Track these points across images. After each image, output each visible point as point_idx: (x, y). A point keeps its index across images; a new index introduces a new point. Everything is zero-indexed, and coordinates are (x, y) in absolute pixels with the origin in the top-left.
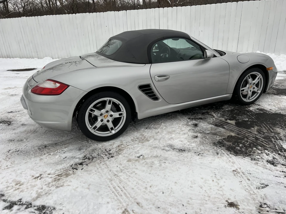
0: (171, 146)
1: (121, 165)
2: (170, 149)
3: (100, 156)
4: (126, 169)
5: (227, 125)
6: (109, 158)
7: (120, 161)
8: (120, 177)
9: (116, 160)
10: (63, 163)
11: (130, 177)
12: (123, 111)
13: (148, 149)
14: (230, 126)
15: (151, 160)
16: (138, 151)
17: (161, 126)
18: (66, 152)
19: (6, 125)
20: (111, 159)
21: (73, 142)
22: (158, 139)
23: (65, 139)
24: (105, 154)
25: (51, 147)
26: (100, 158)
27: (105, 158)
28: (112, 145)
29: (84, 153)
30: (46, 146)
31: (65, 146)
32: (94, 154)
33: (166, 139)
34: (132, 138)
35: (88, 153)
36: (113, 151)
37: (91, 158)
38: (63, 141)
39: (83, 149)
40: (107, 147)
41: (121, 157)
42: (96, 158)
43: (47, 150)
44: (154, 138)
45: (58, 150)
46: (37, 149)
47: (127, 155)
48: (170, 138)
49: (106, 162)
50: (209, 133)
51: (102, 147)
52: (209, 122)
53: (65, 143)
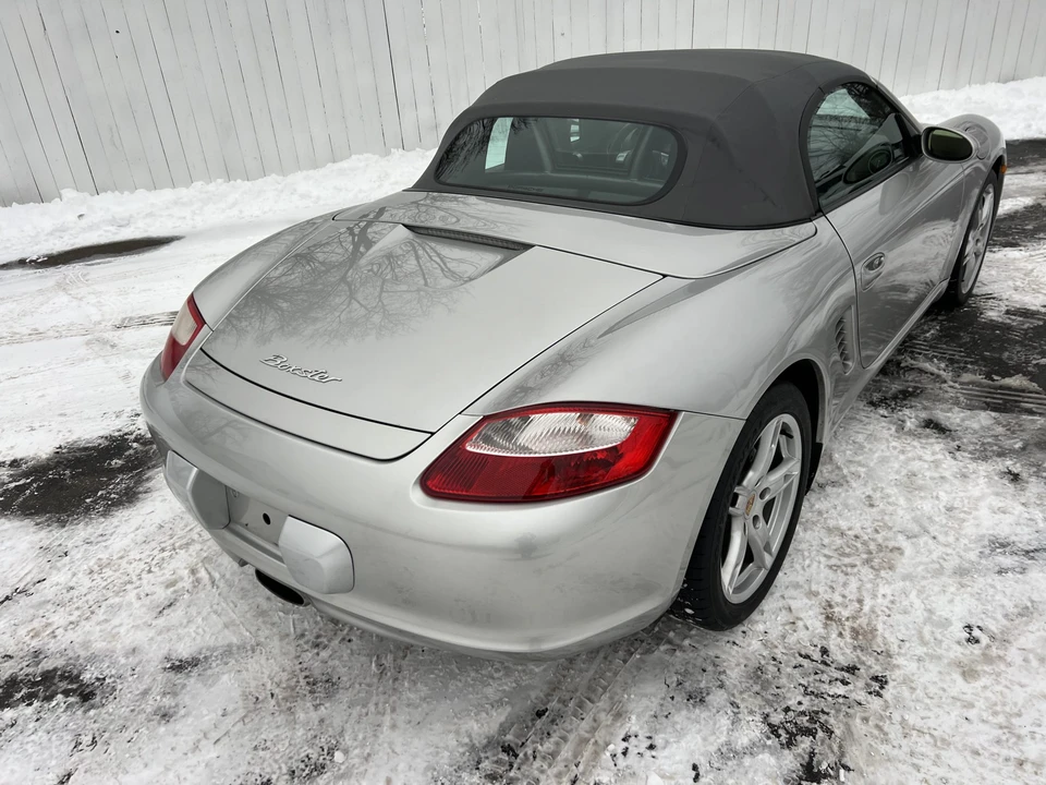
0: (1003, 546)
1: (971, 705)
2: (1016, 558)
4: (1010, 715)
6: (879, 694)
7: (944, 690)
9: (919, 693)
12: (794, 457)
13: (952, 589)
15: (1031, 636)
16: (930, 611)
17: (839, 468)
18: (659, 740)
19: (67, 707)
20: (888, 693)
21: (609, 670)
22: (916, 529)
23: (545, 670)
24: (837, 680)
25: (542, 739)
26: (844, 708)
27: (858, 698)
28: (800, 624)
29: (738, 707)
30: (508, 749)
31: (600, 704)
32: (790, 699)
33: (944, 521)
34: (823, 559)
35: (759, 701)
36: (842, 652)
37: (807, 724)
38: (550, 683)
39: (708, 694)
40: (792, 639)
41: (919, 669)
42: (828, 714)
43: (545, 767)
44: (894, 530)
45: (601, 742)
46: (483, 780)
47: (925, 649)
48: (943, 510)
49: (896, 717)
50: (1023, 449)
51: (776, 651)
52: (957, 403)
53: (577, 690)
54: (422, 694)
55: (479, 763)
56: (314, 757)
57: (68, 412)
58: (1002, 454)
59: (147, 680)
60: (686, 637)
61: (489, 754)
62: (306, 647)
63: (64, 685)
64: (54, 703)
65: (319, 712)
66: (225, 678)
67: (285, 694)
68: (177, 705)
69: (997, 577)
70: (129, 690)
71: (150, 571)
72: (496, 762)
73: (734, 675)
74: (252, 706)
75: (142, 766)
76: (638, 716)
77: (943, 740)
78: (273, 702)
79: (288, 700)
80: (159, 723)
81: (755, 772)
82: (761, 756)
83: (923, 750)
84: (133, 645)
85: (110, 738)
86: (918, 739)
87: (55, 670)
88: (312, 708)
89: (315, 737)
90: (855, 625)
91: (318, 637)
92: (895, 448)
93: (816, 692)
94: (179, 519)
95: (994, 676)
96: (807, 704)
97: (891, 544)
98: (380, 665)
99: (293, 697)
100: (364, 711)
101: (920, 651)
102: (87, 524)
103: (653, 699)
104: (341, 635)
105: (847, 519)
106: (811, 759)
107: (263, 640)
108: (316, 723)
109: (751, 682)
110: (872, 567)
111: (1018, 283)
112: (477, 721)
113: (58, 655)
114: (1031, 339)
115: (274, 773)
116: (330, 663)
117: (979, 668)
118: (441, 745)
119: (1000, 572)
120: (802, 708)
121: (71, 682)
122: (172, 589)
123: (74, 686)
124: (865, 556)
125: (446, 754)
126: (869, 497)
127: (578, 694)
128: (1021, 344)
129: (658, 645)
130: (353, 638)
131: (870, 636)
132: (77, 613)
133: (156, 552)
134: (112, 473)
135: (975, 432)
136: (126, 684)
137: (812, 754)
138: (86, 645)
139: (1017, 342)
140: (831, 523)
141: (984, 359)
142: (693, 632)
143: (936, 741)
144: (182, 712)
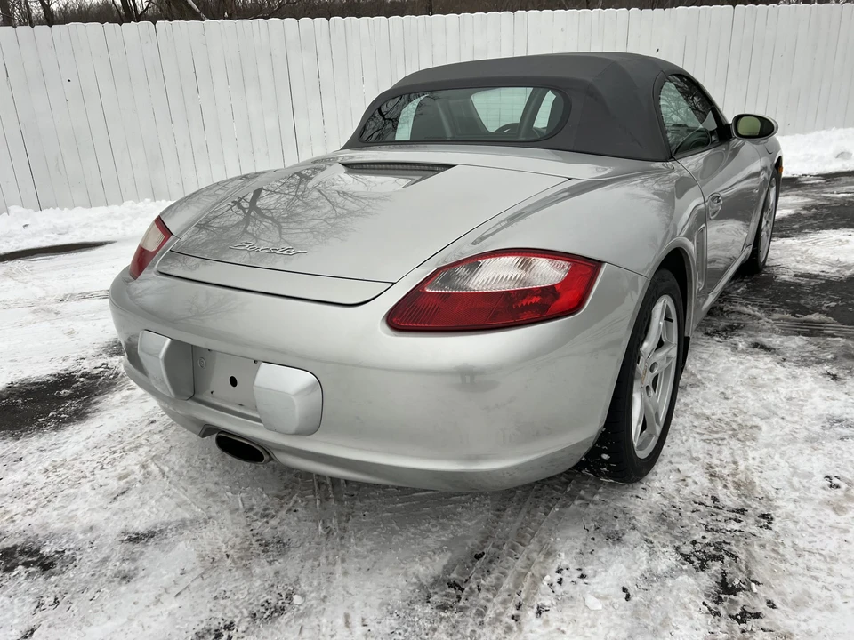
0: (838, 421)
5: (823, 326)
6: (769, 528)
7: (821, 521)
9: (802, 524)
10: (668, 618)
12: (671, 342)
13: (807, 452)
14: (837, 329)
16: (794, 468)
17: (693, 375)
18: (588, 570)
19: (28, 576)
20: (776, 525)
21: (534, 521)
22: (767, 413)
23: (476, 524)
24: (730, 519)
25: (483, 576)
26: (742, 539)
27: (752, 531)
28: (689, 481)
29: (652, 543)
30: (453, 585)
31: (531, 546)
32: (694, 534)
33: (788, 407)
34: (696, 436)
35: (668, 537)
36: (729, 498)
37: (714, 552)
38: (482, 533)
39: (623, 534)
40: (686, 491)
41: (796, 507)
42: (730, 544)
43: (490, 596)
44: (750, 414)
45: (537, 575)
46: (435, 610)
47: (798, 494)
48: (784, 400)
49: (788, 543)
50: (835, 359)
51: (674, 500)
52: (774, 331)
53: (508, 537)
54: (369, 547)
55: (429, 597)
56: (273, 602)
57: (18, 358)
58: (819, 362)
59: (105, 551)
60: (594, 494)
61: (436, 590)
62: (255, 518)
63: (24, 558)
64: (15, 573)
65: (273, 567)
66: (182, 545)
67: (239, 555)
68: (136, 569)
69: (840, 442)
70: (88, 560)
71: (102, 468)
72: (445, 596)
73: (643, 520)
74: (209, 565)
75: (105, 619)
76: (566, 553)
77: (831, 557)
78: (229, 561)
79: (244, 559)
80: (120, 583)
81: (679, 589)
82: (680, 578)
83: (817, 565)
84: (90, 525)
85: (73, 598)
86: (810, 558)
87: (15, 547)
88: (266, 564)
89: (273, 586)
90: (736, 480)
91: (266, 509)
92: (734, 361)
93: (715, 528)
94: (127, 430)
96: (710, 537)
97: (750, 424)
98: (325, 528)
99: (247, 556)
100: (316, 563)
101: (795, 495)
102: (40, 437)
103: (577, 540)
104: (286, 507)
105: (709, 408)
106: (724, 577)
107: (214, 514)
108: (272, 574)
109: (658, 524)
110: (739, 440)
111: (799, 258)
112: (422, 565)
113: (17, 535)
114: (818, 291)
115: (236, 616)
116: (279, 529)
117: (845, 505)
118: (392, 585)
119: (842, 439)
120: (707, 541)
121: (32, 556)
122: (124, 481)
123: (35, 559)
124: (731, 432)
125: (398, 592)
126: (723, 393)
127: (510, 540)
128: (812, 294)
129: (573, 500)
130: (298, 509)
131: (750, 487)
132: (34, 503)
133: (107, 454)
134: (62, 400)
135: (794, 349)
136: (85, 555)
137: (724, 574)
138: (44, 526)
139: (808, 293)
140: (698, 411)
141: (786, 304)
142: (601, 490)
143: (825, 559)
144: (142, 574)
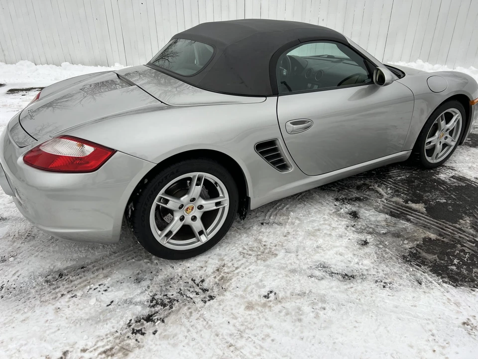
0: (324, 267)
1: (236, 318)
2: (324, 274)
3: (185, 297)
4: (248, 328)
5: (412, 213)
6: (205, 302)
7: (232, 309)
8: (242, 350)
9: (221, 307)
10: (110, 319)
11: (264, 351)
12: (224, 197)
13: (280, 276)
14: (418, 217)
15: (293, 304)
16: (261, 281)
17: (288, 219)
18: (110, 289)
20: (209, 303)
21: (119, 262)
22: (294, 250)
23: (99, 255)
24: (195, 292)
25: (75, 275)
26: (186, 302)
27: (196, 301)
28: (205, 268)
29: (149, 288)
30: (61, 275)
31: (104, 271)
32: (171, 292)
33: (309, 251)
34: (241, 249)
35: (158, 289)
36: (209, 283)
37: (167, 303)
38: (96, 259)
39: (144, 281)
40: (195, 273)
41: (231, 299)
42: (178, 302)
43: (66, 284)
44: (284, 247)
45: (91, 283)
46: (43, 281)
47: (242, 293)
48: (315, 247)
49: (202, 312)
50: (384, 234)
51: (185, 275)
52: (376, 208)
53: (102, 264)
54: (55, 250)
55: (48, 276)
56: (6, 257)
58: (370, 233)
60: (157, 260)
61: (54, 274)
65: (21, 245)
66: (7, 226)
69: (306, 278)
72: (53, 277)
73: (160, 278)
74: (6, 237)
76: (112, 279)
77: (210, 326)
78: (12, 238)
79: (17, 238)
81: (130, 311)
82: (138, 306)
83: (198, 326)
86: (201, 322)
89: (13, 251)
90: (225, 276)
92: (324, 218)
93: (183, 293)
95: (258, 312)
96: (175, 296)
97: (276, 252)
100: (33, 249)
103: (123, 276)
105: (269, 238)
106: (154, 314)
108: (17, 248)
109: (163, 282)
110: (257, 258)
117: (256, 307)
119: (309, 276)
120: (171, 297)
124: (259, 253)
126: (288, 233)
128: (442, 191)
129: (145, 259)
131: (226, 281)
137: (156, 312)
140: (260, 237)
141: (414, 193)
142: (162, 259)
